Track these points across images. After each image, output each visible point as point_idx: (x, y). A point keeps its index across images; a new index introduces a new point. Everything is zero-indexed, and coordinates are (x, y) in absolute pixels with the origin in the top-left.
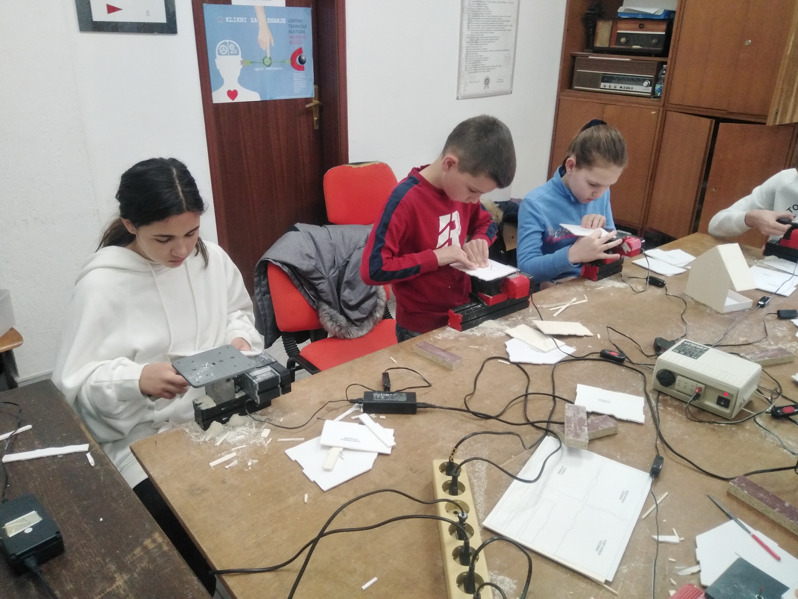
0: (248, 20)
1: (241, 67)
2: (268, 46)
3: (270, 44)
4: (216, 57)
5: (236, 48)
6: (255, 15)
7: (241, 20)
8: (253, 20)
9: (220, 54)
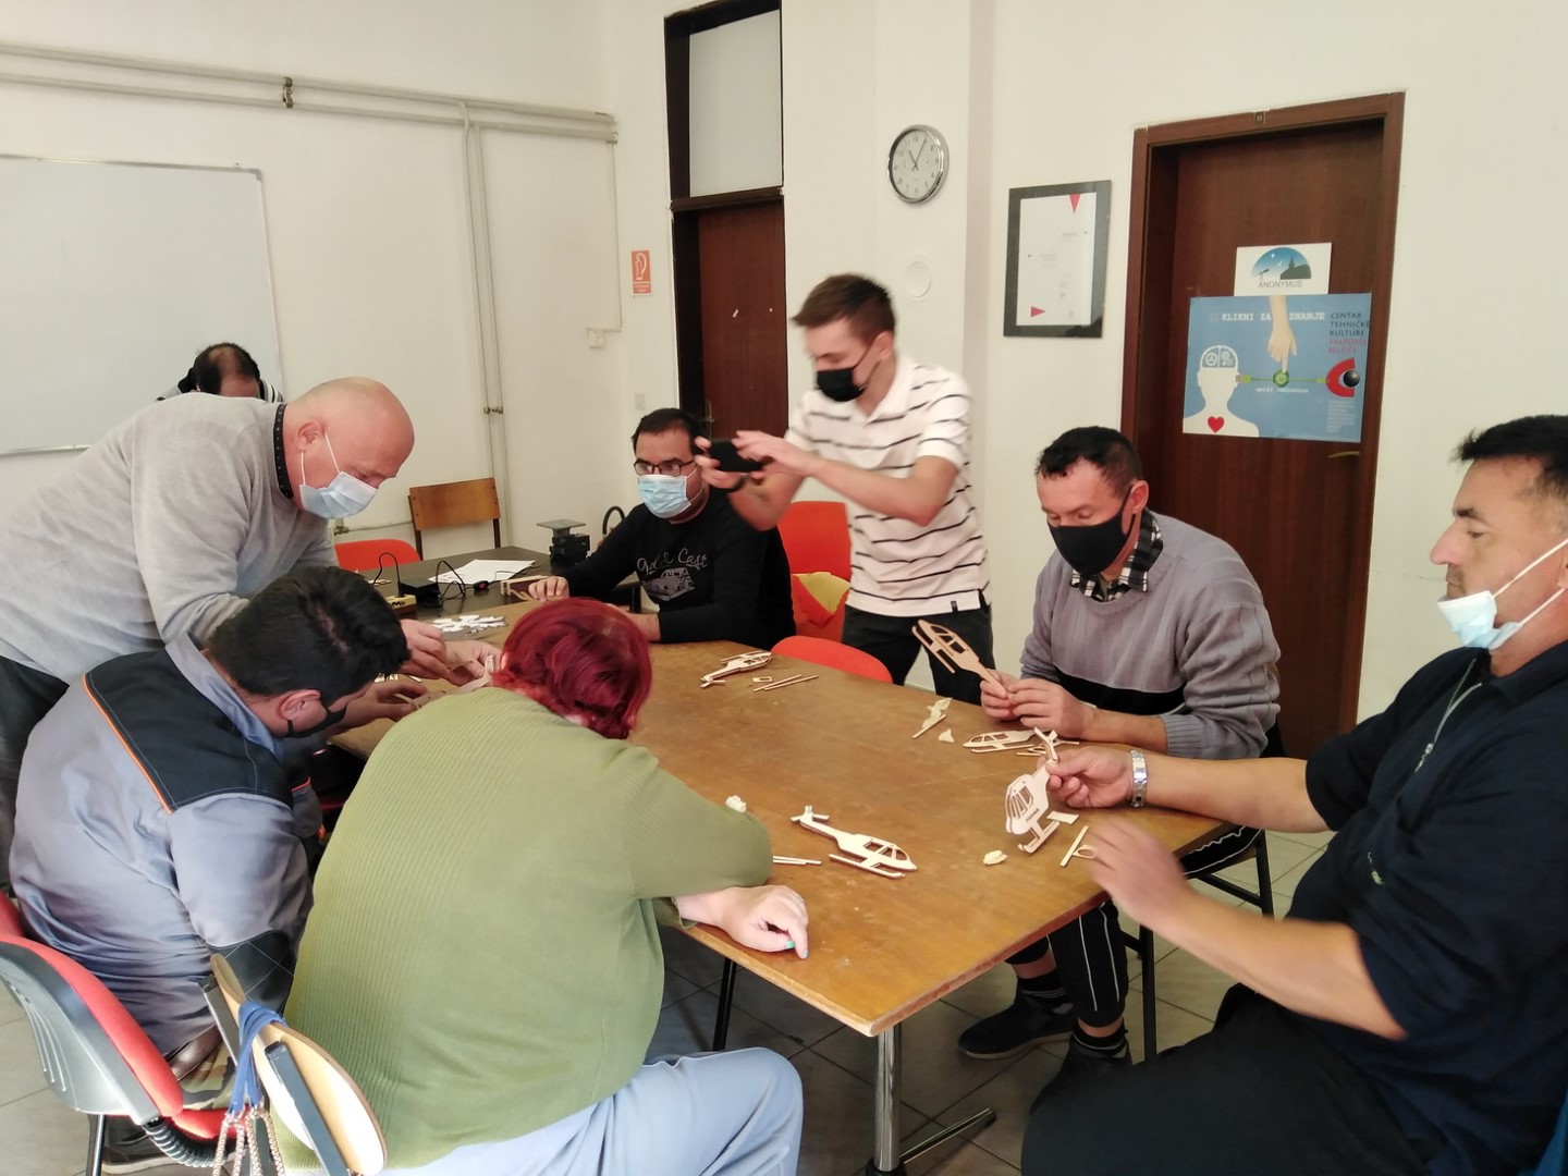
0: (1257, 317)
1: (1236, 385)
2: (1286, 354)
3: (1290, 351)
4: (1198, 370)
5: (1232, 357)
6: (1268, 309)
7: (1244, 317)
8: (1264, 317)
9: (1205, 365)
